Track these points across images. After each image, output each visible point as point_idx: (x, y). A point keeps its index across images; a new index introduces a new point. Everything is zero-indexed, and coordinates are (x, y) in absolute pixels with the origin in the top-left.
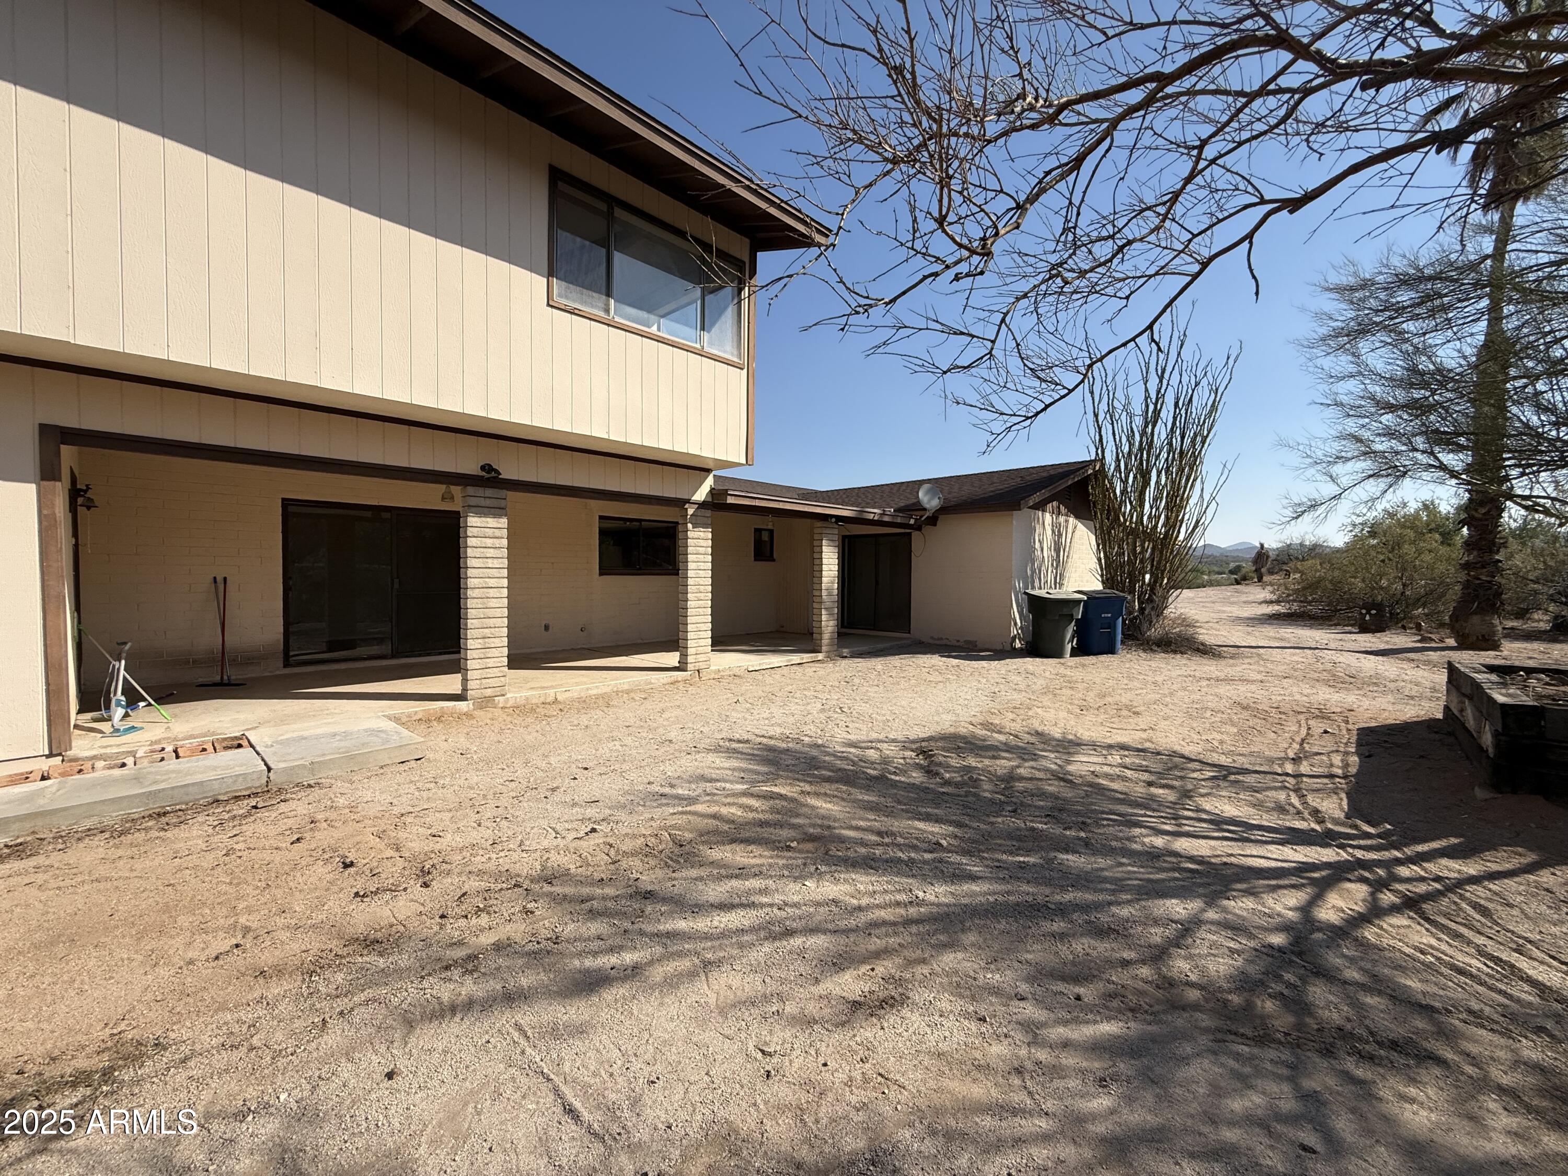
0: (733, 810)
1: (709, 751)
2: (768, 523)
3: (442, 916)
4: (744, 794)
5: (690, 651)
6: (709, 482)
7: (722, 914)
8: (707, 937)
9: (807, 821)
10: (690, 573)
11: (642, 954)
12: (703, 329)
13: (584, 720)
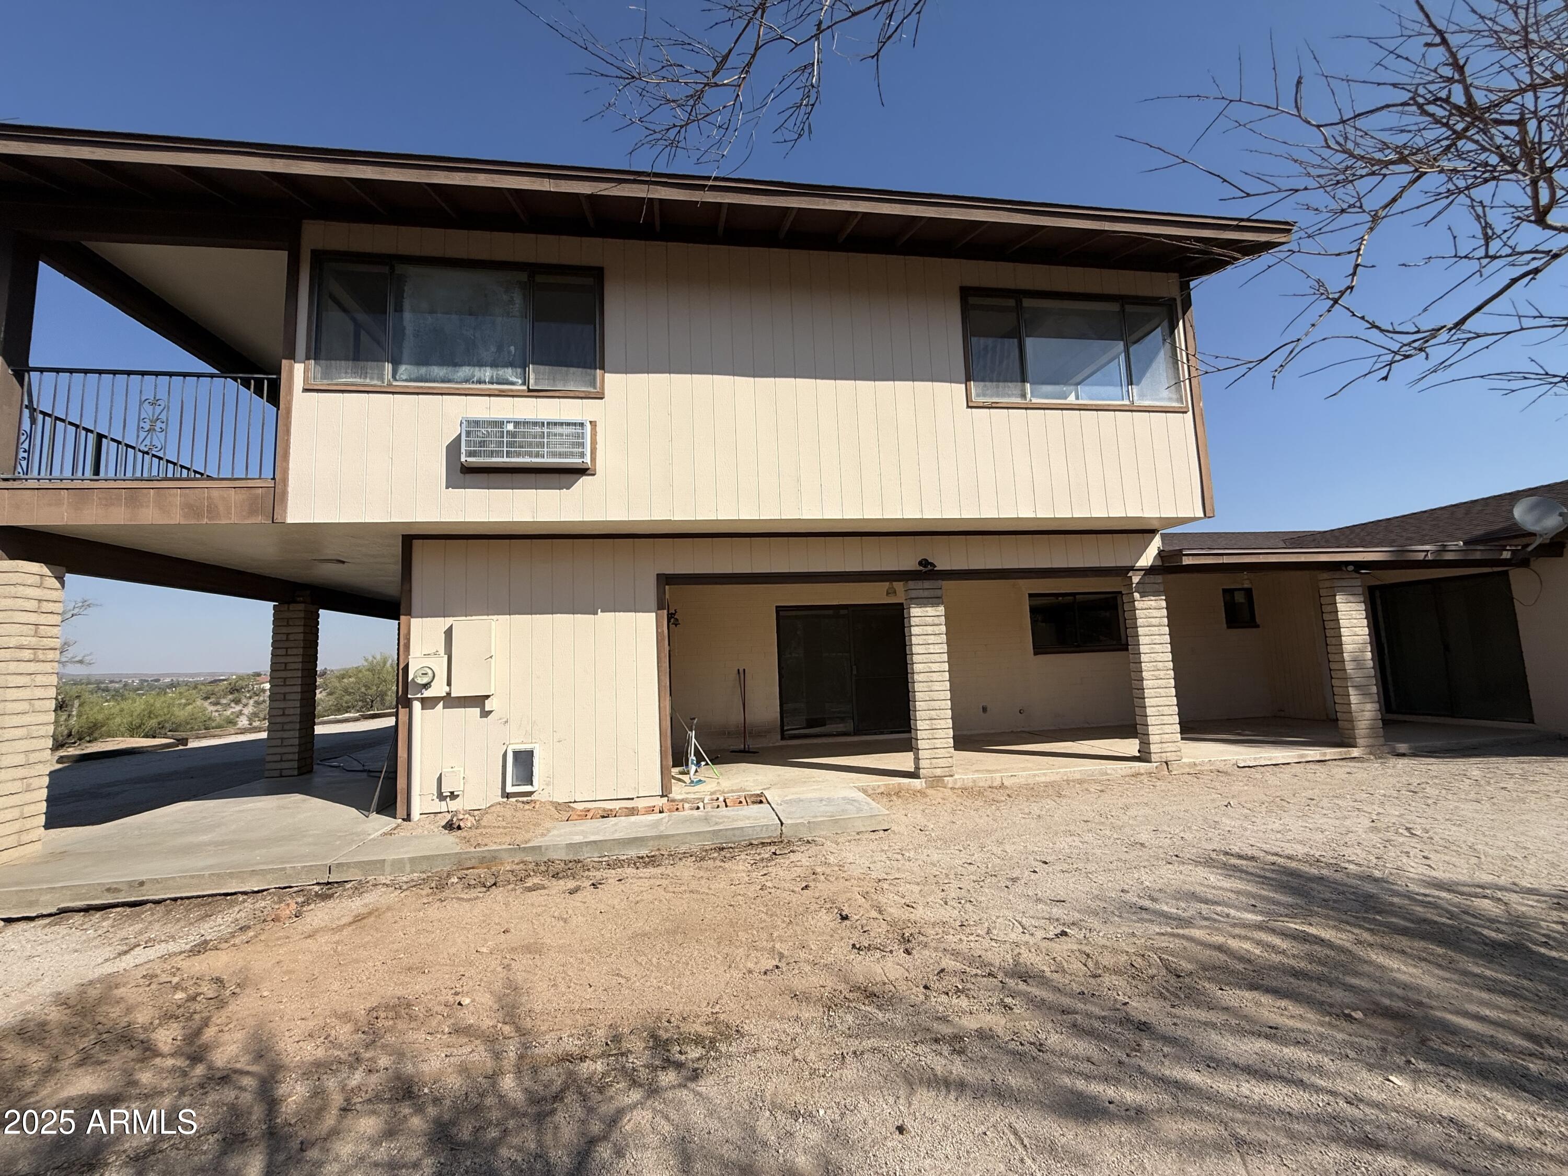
0: (1247, 946)
1: (1197, 863)
2: (1245, 581)
3: (926, 987)
4: (1259, 927)
5: (1153, 739)
6: (1156, 544)
7: (1253, 1082)
8: (1233, 1104)
9: (1377, 986)
10: (1143, 649)
11: (1147, 1097)
12: (1130, 383)
13: (1035, 809)
